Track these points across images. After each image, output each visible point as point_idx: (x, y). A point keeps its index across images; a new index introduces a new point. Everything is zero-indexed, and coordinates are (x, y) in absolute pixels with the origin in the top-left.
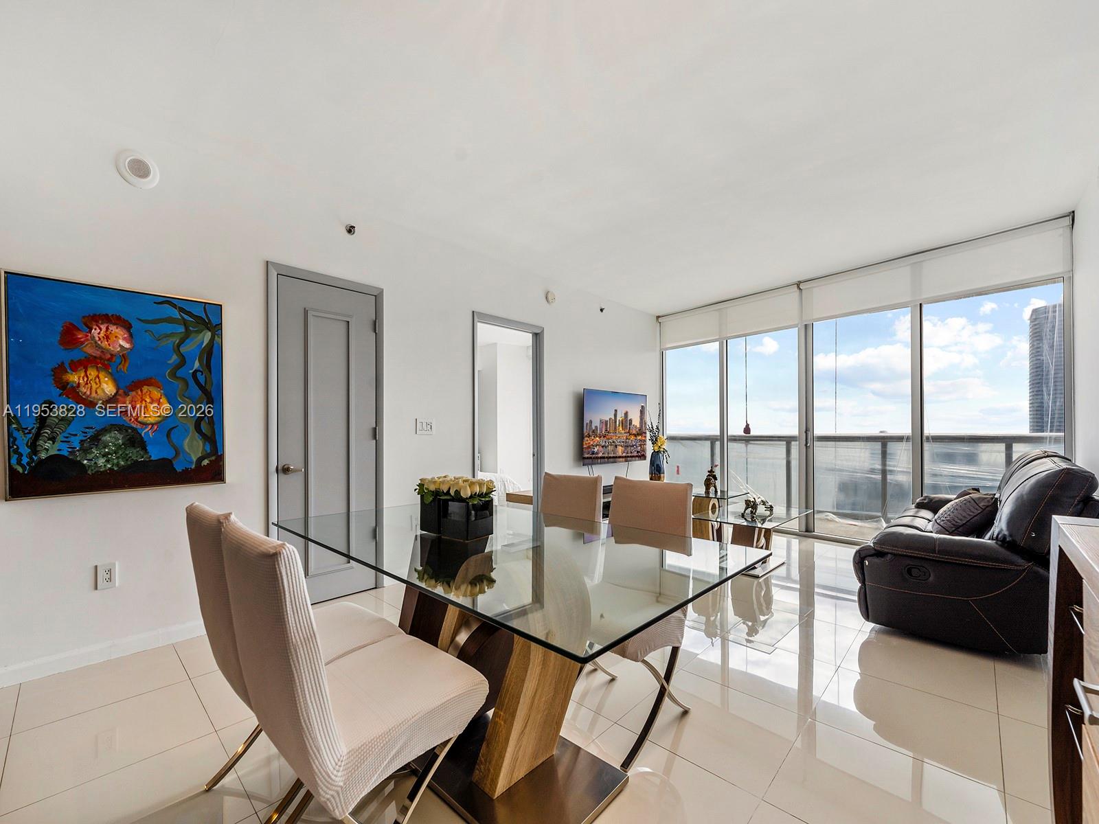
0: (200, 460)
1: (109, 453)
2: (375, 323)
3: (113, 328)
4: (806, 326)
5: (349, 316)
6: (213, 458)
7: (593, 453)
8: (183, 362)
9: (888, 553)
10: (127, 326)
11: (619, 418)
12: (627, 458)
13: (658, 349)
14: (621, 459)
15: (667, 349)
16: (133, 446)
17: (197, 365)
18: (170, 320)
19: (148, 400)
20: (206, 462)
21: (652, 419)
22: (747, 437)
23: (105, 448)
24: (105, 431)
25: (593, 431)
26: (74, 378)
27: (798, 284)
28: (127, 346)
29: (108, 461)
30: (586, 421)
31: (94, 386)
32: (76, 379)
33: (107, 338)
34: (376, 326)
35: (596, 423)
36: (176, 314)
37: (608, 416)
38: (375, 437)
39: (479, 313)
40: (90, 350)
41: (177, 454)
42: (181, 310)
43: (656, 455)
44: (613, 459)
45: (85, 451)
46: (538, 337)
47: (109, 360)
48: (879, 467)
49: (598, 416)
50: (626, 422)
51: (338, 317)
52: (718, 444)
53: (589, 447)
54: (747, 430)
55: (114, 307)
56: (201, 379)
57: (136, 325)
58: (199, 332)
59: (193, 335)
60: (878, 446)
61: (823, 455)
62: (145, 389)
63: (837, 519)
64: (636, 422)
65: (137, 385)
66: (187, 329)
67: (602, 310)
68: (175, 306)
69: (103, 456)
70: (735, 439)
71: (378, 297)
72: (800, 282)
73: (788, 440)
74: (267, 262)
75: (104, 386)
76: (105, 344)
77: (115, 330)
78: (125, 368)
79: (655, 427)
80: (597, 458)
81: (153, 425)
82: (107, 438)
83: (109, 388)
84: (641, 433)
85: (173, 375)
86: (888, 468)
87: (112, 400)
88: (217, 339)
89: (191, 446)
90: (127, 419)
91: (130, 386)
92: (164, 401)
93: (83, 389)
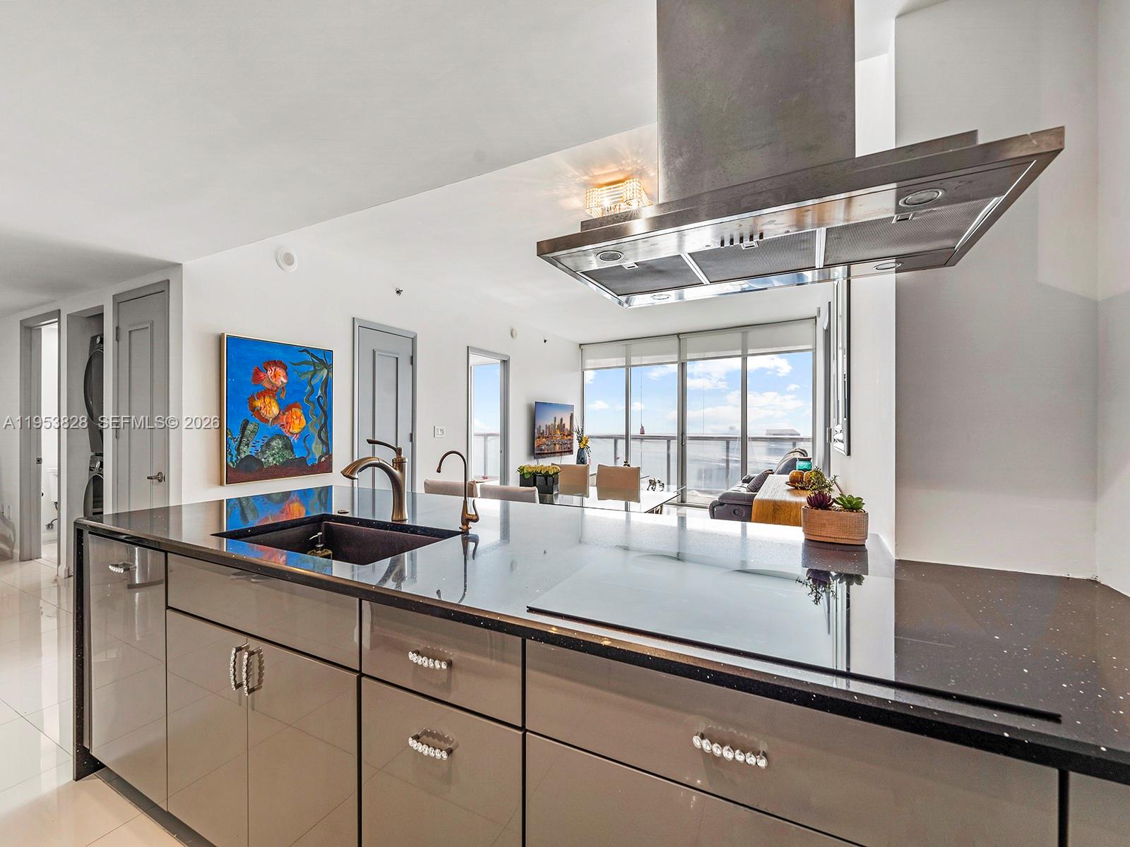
0: (321, 457)
1: (274, 454)
2: (412, 357)
3: (278, 369)
4: (682, 363)
5: (398, 354)
6: (327, 456)
7: (541, 450)
8: (312, 391)
9: (724, 504)
10: (285, 368)
11: (558, 422)
12: (561, 453)
13: (580, 369)
14: (557, 454)
15: (586, 370)
16: (287, 448)
17: (320, 392)
18: (306, 363)
19: (295, 418)
20: (323, 459)
21: (577, 424)
22: (642, 437)
23: (273, 450)
24: (272, 439)
25: (542, 434)
26: (258, 403)
27: (678, 335)
28: (285, 381)
29: (274, 459)
30: (537, 426)
31: (268, 409)
32: (259, 405)
33: (275, 376)
34: (412, 360)
35: (543, 428)
36: (309, 358)
37: (550, 422)
38: (411, 440)
39: (471, 347)
40: (268, 386)
41: (309, 454)
42: (312, 355)
43: (581, 451)
44: (553, 454)
45: (263, 452)
46: (505, 363)
47: (275, 391)
48: (725, 458)
49: (545, 422)
50: (561, 427)
51: (390, 355)
52: (621, 443)
53: (539, 446)
54: (642, 432)
55: (279, 355)
56: (322, 401)
57: (290, 367)
58: (321, 369)
59: (318, 372)
60: (724, 443)
61: (692, 449)
62: (293, 409)
63: (699, 494)
64: (567, 426)
65: (289, 408)
66: (315, 367)
67: (545, 341)
68: (308, 352)
69: (272, 456)
70: (635, 438)
71: (414, 340)
72: (680, 334)
73: (669, 439)
74: (354, 318)
75: (273, 408)
76: (273, 381)
77: (280, 371)
78: (283, 396)
79: (580, 430)
80: (544, 454)
81: (297, 434)
82: (274, 443)
83: (275, 410)
84: (570, 434)
85: (308, 400)
86: (730, 458)
87: (276, 418)
88: (330, 374)
89: (316, 448)
90: (284, 430)
91: (286, 408)
92: (303, 417)
93: (263, 411)
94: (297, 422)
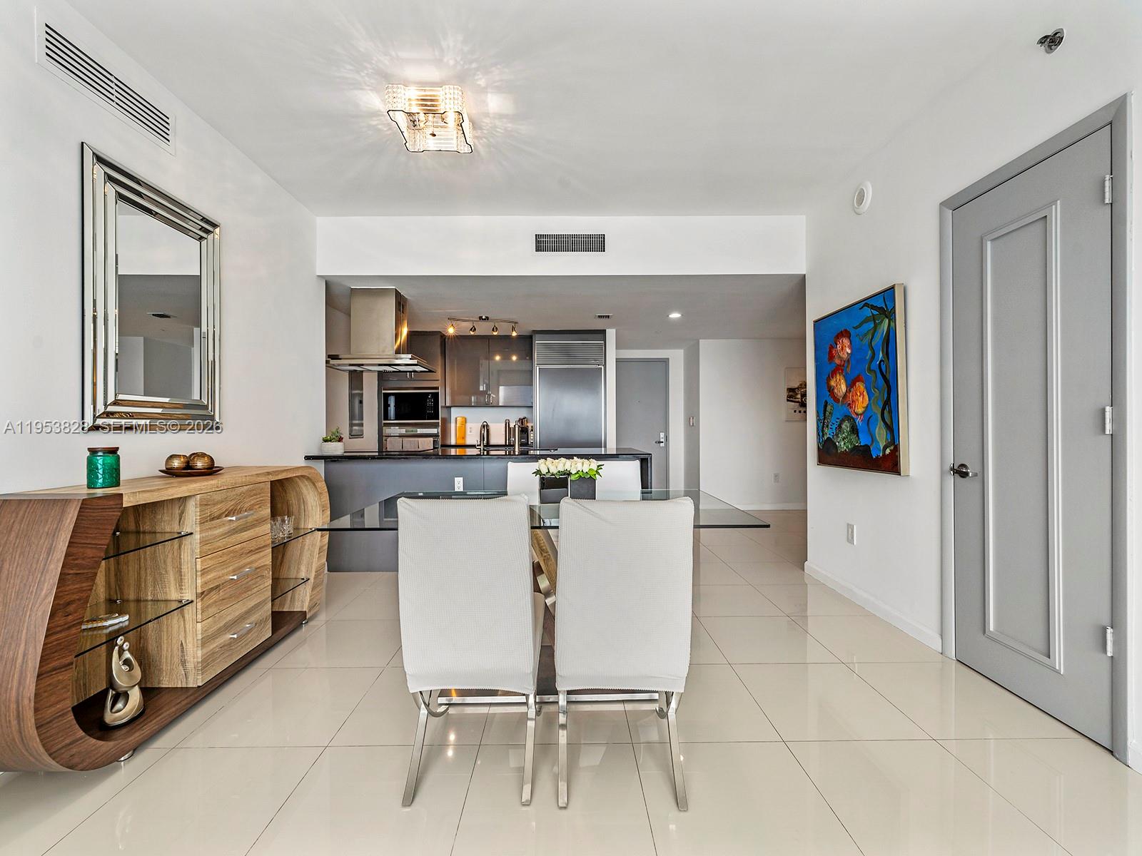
0: (888, 447)
1: (845, 438)
3: (844, 340)
5: (1048, 205)
6: (893, 448)
8: (873, 356)
10: (848, 335)
16: (853, 432)
17: (881, 355)
18: (866, 320)
19: (859, 394)
20: (889, 451)
23: (844, 433)
24: (843, 421)
26: (833, 382)
28: (849, 352)
29: (845, 444)
31: (839, 387)
32: (833, 384)
33: (842, 348)
36: (869, 312)
40: (838, 361)
41: (873, 441)
42: (872, 308)
45: (837, 435)
47: (843, 366)
55: (844, 322)
56: (883, 367)
57: (852, 332)
58: (882, 321)
59: (878, 328)
62: (858, 384)
65: (854, 384)
66: (874, 323)
68: (868, 305)
69: (843, 440)
71: (1114, 123)
75: (842, 385)
76: (841, 354)
77: (846, 341)
78: (849, 370)
81: (861, 415)
82: (844, 426)
83: (844, 388)
85: (870, 369)
88: (892, 324)
89: (879, 434)
90: (850, 410)
91: (851, 385)
92: (865, 393)
93: (836, 391)
94: (861, 399)
